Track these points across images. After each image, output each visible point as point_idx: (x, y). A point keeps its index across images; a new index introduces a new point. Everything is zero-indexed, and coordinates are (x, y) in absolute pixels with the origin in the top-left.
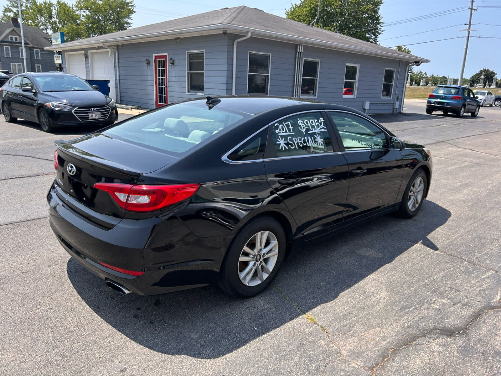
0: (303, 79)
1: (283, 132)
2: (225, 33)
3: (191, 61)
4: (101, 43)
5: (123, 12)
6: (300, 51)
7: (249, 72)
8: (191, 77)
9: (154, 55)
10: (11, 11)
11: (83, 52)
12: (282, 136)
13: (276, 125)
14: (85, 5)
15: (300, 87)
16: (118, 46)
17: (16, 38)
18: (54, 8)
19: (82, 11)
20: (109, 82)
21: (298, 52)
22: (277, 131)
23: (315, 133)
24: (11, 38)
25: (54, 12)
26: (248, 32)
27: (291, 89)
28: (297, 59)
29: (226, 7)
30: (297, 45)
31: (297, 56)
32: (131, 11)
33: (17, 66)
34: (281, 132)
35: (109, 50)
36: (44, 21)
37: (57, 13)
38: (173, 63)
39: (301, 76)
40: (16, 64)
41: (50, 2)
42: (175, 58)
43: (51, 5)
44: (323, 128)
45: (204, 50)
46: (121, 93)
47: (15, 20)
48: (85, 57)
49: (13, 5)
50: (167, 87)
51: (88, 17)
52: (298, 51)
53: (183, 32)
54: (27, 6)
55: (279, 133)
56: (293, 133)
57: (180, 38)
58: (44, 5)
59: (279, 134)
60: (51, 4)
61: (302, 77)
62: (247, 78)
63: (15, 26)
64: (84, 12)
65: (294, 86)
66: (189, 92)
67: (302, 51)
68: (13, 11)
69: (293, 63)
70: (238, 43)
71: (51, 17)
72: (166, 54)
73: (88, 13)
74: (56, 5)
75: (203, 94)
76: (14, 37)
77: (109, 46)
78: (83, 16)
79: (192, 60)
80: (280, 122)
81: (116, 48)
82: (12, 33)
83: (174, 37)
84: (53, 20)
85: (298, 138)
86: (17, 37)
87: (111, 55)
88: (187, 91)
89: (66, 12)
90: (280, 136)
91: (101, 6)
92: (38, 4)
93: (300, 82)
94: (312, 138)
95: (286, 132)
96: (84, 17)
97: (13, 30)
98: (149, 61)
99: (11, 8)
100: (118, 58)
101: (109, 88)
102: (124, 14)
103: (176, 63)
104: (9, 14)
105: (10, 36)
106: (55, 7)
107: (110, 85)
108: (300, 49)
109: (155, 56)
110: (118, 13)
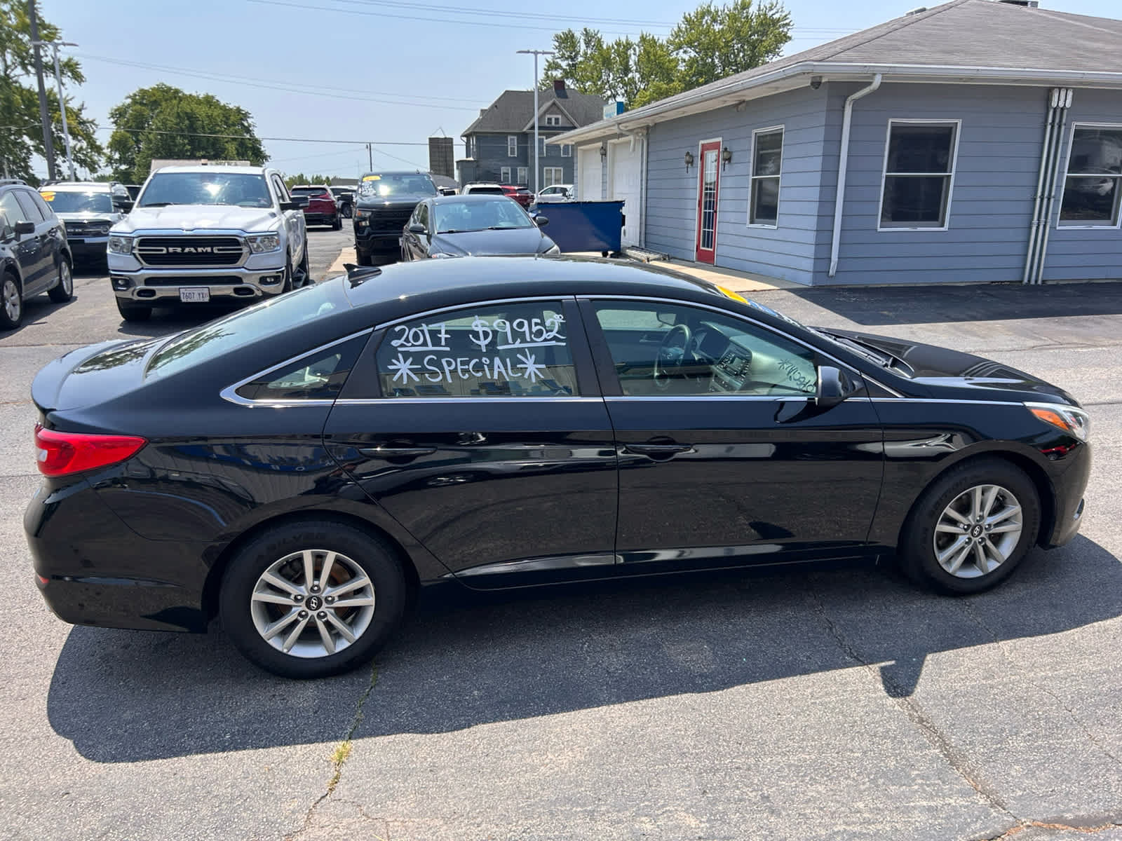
0: (1067, 177)
1: (413, 345)
2: (816, 84)
3: (761, 152)
4: (614, 125)
5: (764, 41)
6: (1061, 105)
7: (887, 172)
8: (758, 187)
9: (702, 142)
10: (557, 67)
11: (600, 144)
12: (406, 355)
13: (397, 329)
14: (687, 39)
15: (1057, 201)
16: (648, 128)
17: (557, 120)
18: (632, 52)
19: (682, 51)
20: (624, 205)
21: (1055, 109)
22: (395, 343)
23: (523, 349)
24: (550, 119)
25: (633, 60)
26: (874, 74)
27: (1023, 208)
28: (1049, 127)
29: (920, 8)
30: (1050, 90)
31: (1050, 120)
32: (781, 37)
33: (553, 171)
34: (410, 344)
35: (631, 138)
36: (613, 79)
37: (638, 61)
38: (729, 160)
39: (1061, 173)
40: (553, 168)
41: (627, 40)
42: (733, 147)
43: (628, 46)
44: (555, 338)
45: (783, 126)
46: (648, 227)
47: (559, 85)
48: (602, 155)
49: (563, 56)
50: (716, 212)
51: (692, 62)
52: (1054, 104)
53: (734, 89)
54: (586, 54)
55: (402, 345)
56: (448, 349)
57: (744, 101)
58: (616, 47)
59: (400, 349)
60: (628, 44)
61: (1066, 174)
62: (880, 186)
63: (559, 96)
64: (685, 52)
65: (1035, 200)
66: (752, 222)
67: (1068, 105)
68: (562, 68)
69: (1038, 138)
70: (856, 102)
71: (627, 70)
72: (720, 139)
73: (693, 54)
74: (638, 45)
75: (776, 227)
76: (553, 117)
77: (631, 131)
78: (684, 61)
79: (762, 149)
80: (410, 324)
81: (645, 132)
82: (552, 109)
83: (731, 101)
84: (630, 75)
85: (459, 360)
86: (560, 117)
87: (634, 150)
88: (748, 221)
89: (652, 57)
90: (401, 352)
91: (718, 37)
92: (605, 47)
93: (1059, 187)
94: (508, 360)
95: (425, 344)
96: (684, 64)
97: (554, 104)
98: (692, 157)
99: (559, 60)
100: (648, 153)
101: (624, 216)
102: (764, 47)
103: (735, 157)
104: (554, 73)
105: (548, 116)
106: (634, 50)
107: (624, 211)
108: (1062, 100)
109: (703, 145)
110: (754, 46)
